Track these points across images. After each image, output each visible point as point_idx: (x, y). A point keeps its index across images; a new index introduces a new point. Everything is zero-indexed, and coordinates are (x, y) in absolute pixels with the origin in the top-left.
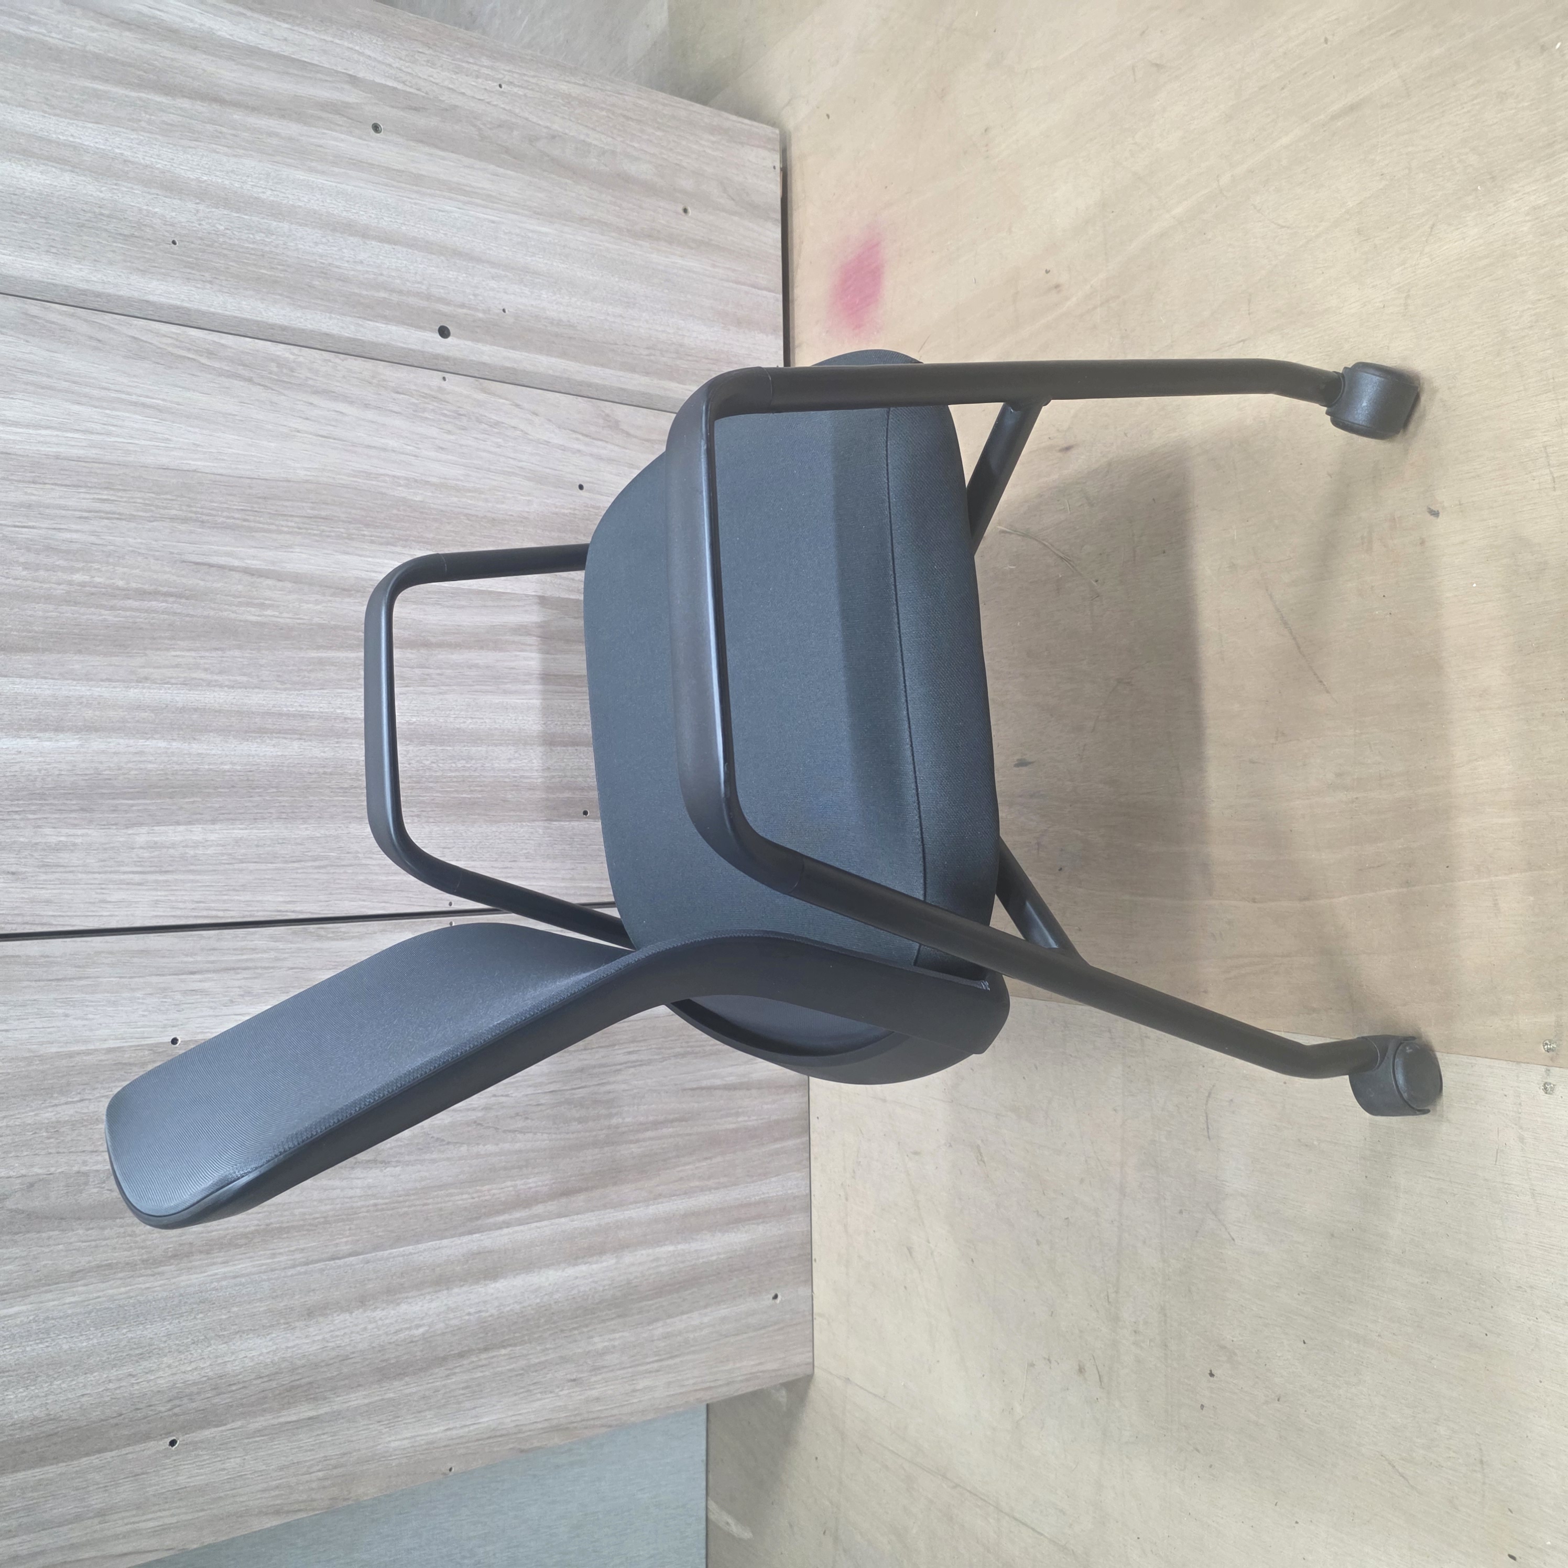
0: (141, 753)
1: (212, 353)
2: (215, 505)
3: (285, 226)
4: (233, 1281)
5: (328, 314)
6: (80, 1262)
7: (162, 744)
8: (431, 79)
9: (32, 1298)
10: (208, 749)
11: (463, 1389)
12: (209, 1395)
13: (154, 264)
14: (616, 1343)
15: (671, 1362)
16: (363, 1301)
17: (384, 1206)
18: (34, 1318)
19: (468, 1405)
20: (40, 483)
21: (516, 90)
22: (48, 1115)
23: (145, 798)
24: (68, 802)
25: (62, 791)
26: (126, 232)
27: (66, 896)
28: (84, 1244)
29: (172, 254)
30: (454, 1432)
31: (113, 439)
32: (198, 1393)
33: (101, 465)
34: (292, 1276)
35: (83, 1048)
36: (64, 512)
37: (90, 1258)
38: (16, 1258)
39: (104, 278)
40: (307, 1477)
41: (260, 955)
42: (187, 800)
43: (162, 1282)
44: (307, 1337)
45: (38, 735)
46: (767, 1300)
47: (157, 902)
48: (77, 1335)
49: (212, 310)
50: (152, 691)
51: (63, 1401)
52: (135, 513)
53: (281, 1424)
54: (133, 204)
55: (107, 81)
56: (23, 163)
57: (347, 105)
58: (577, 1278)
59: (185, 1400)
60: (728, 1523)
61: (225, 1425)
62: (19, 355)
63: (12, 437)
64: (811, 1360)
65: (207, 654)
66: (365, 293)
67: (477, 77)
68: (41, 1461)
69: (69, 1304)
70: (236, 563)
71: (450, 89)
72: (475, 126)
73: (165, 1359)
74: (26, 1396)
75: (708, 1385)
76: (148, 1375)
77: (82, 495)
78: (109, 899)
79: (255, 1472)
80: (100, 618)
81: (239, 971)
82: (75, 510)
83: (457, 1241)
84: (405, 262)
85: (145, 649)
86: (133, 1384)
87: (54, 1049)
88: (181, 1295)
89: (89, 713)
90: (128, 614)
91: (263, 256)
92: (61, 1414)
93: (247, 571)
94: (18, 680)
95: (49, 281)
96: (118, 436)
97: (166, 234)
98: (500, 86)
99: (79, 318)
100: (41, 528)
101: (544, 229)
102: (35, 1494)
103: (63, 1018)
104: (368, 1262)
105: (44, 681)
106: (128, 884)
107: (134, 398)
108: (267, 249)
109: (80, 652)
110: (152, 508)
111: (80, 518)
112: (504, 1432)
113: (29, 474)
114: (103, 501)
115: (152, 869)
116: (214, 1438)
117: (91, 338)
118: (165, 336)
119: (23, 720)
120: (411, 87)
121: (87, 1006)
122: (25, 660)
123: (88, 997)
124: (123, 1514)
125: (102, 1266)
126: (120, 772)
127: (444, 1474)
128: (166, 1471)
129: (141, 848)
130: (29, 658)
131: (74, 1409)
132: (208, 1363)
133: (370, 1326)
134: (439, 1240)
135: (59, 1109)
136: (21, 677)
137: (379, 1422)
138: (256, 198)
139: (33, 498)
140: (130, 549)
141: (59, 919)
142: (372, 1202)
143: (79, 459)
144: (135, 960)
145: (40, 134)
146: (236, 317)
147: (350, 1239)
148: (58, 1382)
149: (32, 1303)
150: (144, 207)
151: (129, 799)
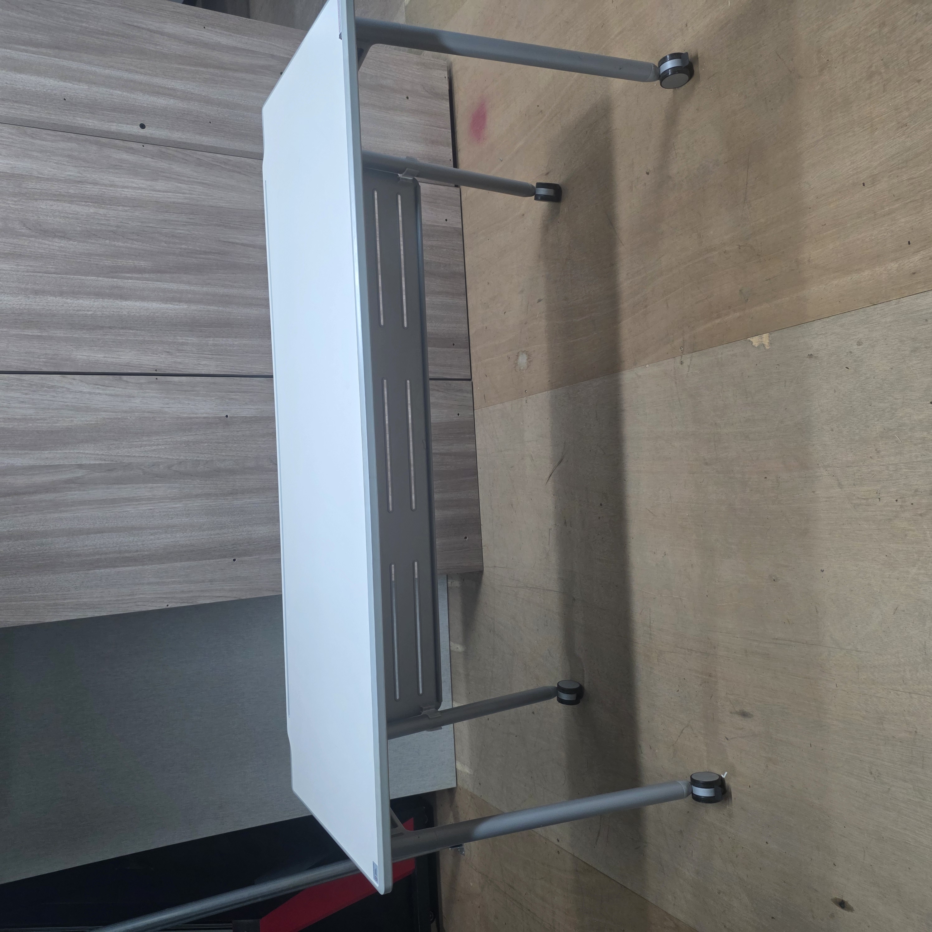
0: (209, 311)
1: (225, 163)
2: (230, 220)
3: (250, 114)
4: (252, 505)
6: (198, 492)
7: (216, 308)
10: (232, 311)
12: (246, 545)
13: (203, 131)
18: (184, 510)
20: (169, 212)
22: (185, 438)
23: (211, 328)
24: (185, 328)
25: (183, 324)
26: (193, 120)
27: (187, 362)
28: (200, 485)
29: (209, 127)
32: (243, 543)
33: (189, 206)
35: (195, 416)
36: (178, 223)
37: (202, 491)
38: (177, 487)
39: (187, 137)
41: (255, 388)
42: (226, 329)
43: (228, 502)
45: (174, 303)
46: (462, 539)
47: (217, 365)
48: (199, 517)
49: (225, 147)
50: (211, 288)
51: (196, 539)
52: (202, 223)
54: (195, 109)
55: (184, 65)
56: (157, 97)
57: (270, 66)
59: (238, 545)
61: (252, 556)
62: (159, 166)
63: (159, 196)
64: (482, 565)
65: (230, 275)
68: (189, 559)
69: (196, 506)
70: (238, 241)
73: (230, 530)
74: (183, 536)
76: (224, 535)
77: (183, 217)
78: (201, 363)
79: (264, 576)
80: (192, 261)
81: (247, 393)
82: (181, 222)
85: (208, 273)
86: (219, 537)
87: (185, 415)
88: (234, 508)
89: (190, 296)
90: (201, 260)
91: (242, 125)
92: (195, 544)
93: (243, 244)
94: (165, 283)
95: (167, 139)
96: (194, 195)
97: (208, 120)
99: (179, 152)
100: (169, 229)
102: (188, 571)
103: (188, 405)
105: (174, 284)
106: (207, 358)
107: (199, 181)
108: (243, 123)
109: (185, 274)
110: (208, 221)
111: (183, 225)
113: (165, 209)
114: (190, 218)
115: (215, 353)
116: (248, 560)
117: (183, 159)
118: (209, 157)
119: (168, 298)
121: (196, 401)
122: (167, 276)
123: (196, 398)
124: (218, 583)
125: (206, 494)
126: (202, 317)
128: (232, 570)
131: (200, 543)
132: (245, 533)
135: (188, 437)
138: (238, 104)
139: (167, 218)
140: (201, 236)
141: (184, 369)
143: (182, 203)
144: (212, 386)
145: (162, 86)
146: (233, 149)
148: (194, 533)
149: (183, 504)
150: (199, 110)
151: (205, 328)
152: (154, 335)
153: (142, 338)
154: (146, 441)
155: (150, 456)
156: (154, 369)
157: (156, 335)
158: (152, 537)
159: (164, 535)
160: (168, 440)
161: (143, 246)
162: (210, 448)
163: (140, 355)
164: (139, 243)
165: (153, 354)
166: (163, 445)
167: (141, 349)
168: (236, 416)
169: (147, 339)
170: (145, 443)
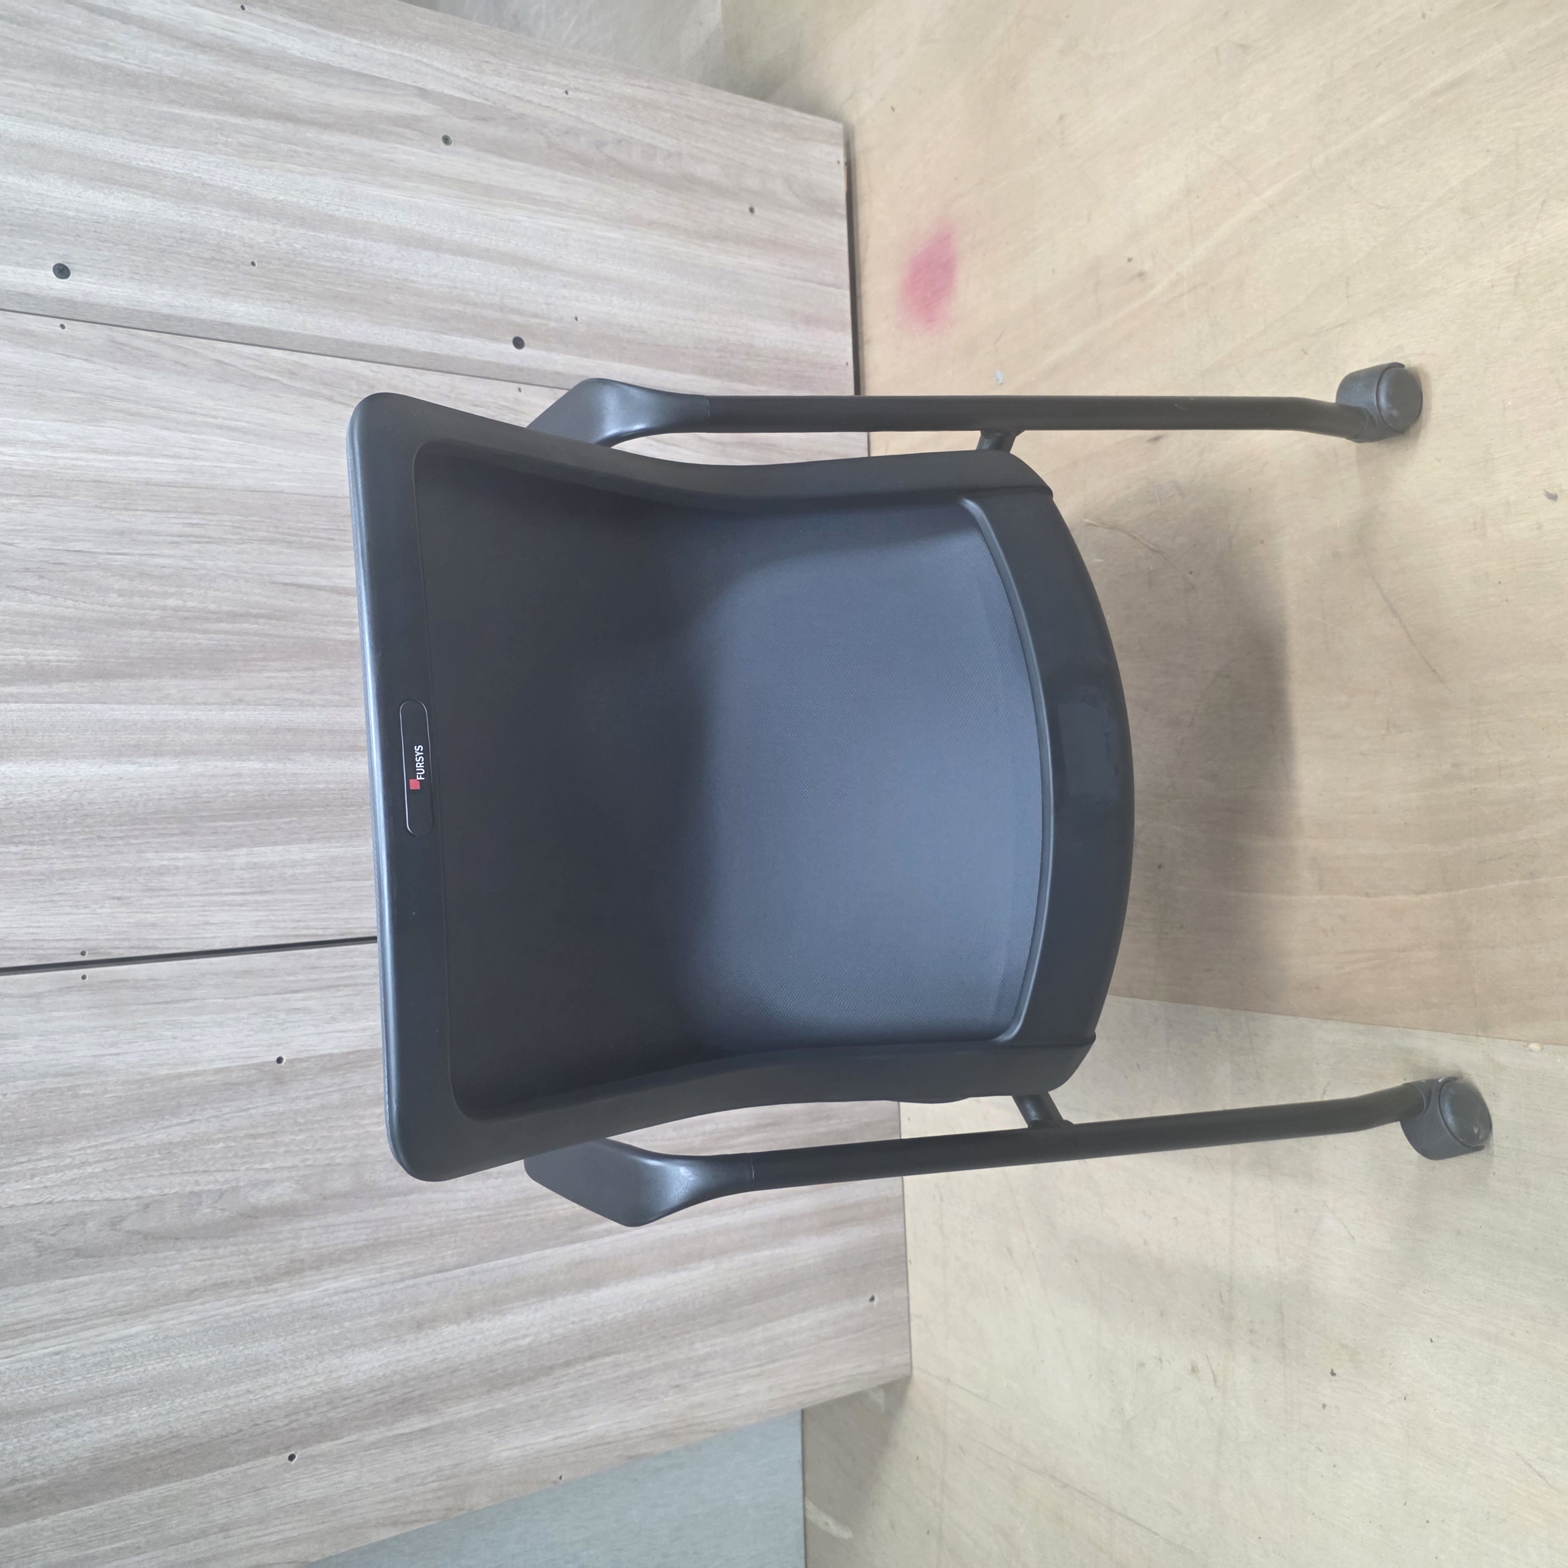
0: (239, 775)
1: (293, 373)
2: (301, 525)
3: (361, 243)
4: (344, 1296)
5: (405, 330)
6: (196, 1281)
7: (258, 765)
8: (499, 88)
9: (153, 1318)
10: (302, 769)
11: (570, 1397)
12: (324, 1409)
13: (234, 287)
14: (718, 1348)
15: (771, 1366)
16: (471, 1313)
17: (487, 1218)
18: (153, 1339)
19: (575, 1413)
20: (131, 510)
21: (581, 95)
22: (160, 1137)
23: (243, 820)
24: (169, 826)
25: (164, 815)
26: (207, 256)
27: (173, 920)
28: (199, 1263)
29: (251, 275)
30: (563, 1441)
31: (201, 463)
32: (315, 1408)
33: (190, 490)
34: (401, 1289)
35: (192, 1069)
36: (156, 538)
37: (205, 1277)
38: (135, 1279)
39: (187, 303)
40: (422, 1488)
41: (359, 972)
42: (284, 820)
43: (275, 1299)
44: (417, 1349)
45: (139, 760)
46: (864, 1303)
47: (258, 922)
48: (196, 1353)
49: (292, 330)
50: (246, 713)
51: (185, 1418)
52: (224, 536)
53: (396, 1437)
54: (212, 227)
55: (183, 105)
56: (106, 191)
57: (418, 119)
58: (677, 1284)
59: (302, 1415)
60: (827, 1524)
61: (341, 1438)
62: (109, 383)
63: (103, 465)
64: (908, 1361)
65: (299, 674)
66: (440, 306)
67: (543, 84)
68: (166, 1477)
69: (187, 1322)
70: (323, 582)
71: (516, 97)
72: (542, 134)
73: (281, 1375)
74: (149, 1414)
75: (809, 1388)
76: (266, 1391)
77: (173, 521)
78: (212, 921)
79: (372, 1484)
80: (195, 642)
81: (341, 988)
82: (166, 535)
83: (559, 1250)
84: (478, 274)
85: (239, 671)
86: (251, 1400)
87: (163, 1071)
88: (294, 1311)
89: (186, 737)
90: (221, 637)
91: (339, 273)
92: (183, 1431)
93: (334, 590)
94: (116, 706)
95: (133, 307)
96: (204, 460)
97: (246, 256)
98: (567, 93)
99: (164, 343)
100: (133, 555)
101: (613, 235)
102: (162, 1511)
103: (172, 1040)
104: (473, 1274)
105: (142, 707)
106: (229, 905)
107: (219, 421)
108: (343, 266)
109: (175, 676)
110: (241, 531)
111: (171, 543)
112: (610, 1439)
113: (119, 502)
114: (193, 525)
115: (253, 890)
116: (331, 1451)
117: (176, 362)
118: (249, 358)
119: (123, 746)
120: (478, 97)
121: (195, 1028)
122: (123, 685)
123: (196, 1019)
124: (246, 1529)
125: (217, 1285)
126: (219, 794)
127: (555, 1482)
128: (285, 1486)
129: (241, 869)
130: (126, 684)
131: (196, 1426)
132: (323, 1378)
133: (478, 1337)
134: (542, 1250)
135: (170, 1130)
136: (120, 703)
137: (489, 1432)
138: (331, 216)
139: (126, 524)
140: (221, 572)
141: (164, 942)
142: (476, 1214)
143: (169, 484)
144: (240, 980)
145: (121, 161)
146: (315, 336)
147: (455, 1251)
148: (178, 1400)
149: (151, 1323)
150: (224, 230)
151: (226, 821)
152: (79, 853)
153: (45, 866)
154: (47, 1158)
155: (58, 1200)
156: (75, 949)
157: (85, 854)
158: (59, 1433)
159: (93, 1421)
160: (113, 1147)
161: (55, 606)
162: (230, 1155)
163: (36, 914)
164: (42, 598)
165: (77, 907)
166: (96, 1162)
167: (41, 896)
168: (304, 1055)
169: (58, 866)
170: (45, 1164)
